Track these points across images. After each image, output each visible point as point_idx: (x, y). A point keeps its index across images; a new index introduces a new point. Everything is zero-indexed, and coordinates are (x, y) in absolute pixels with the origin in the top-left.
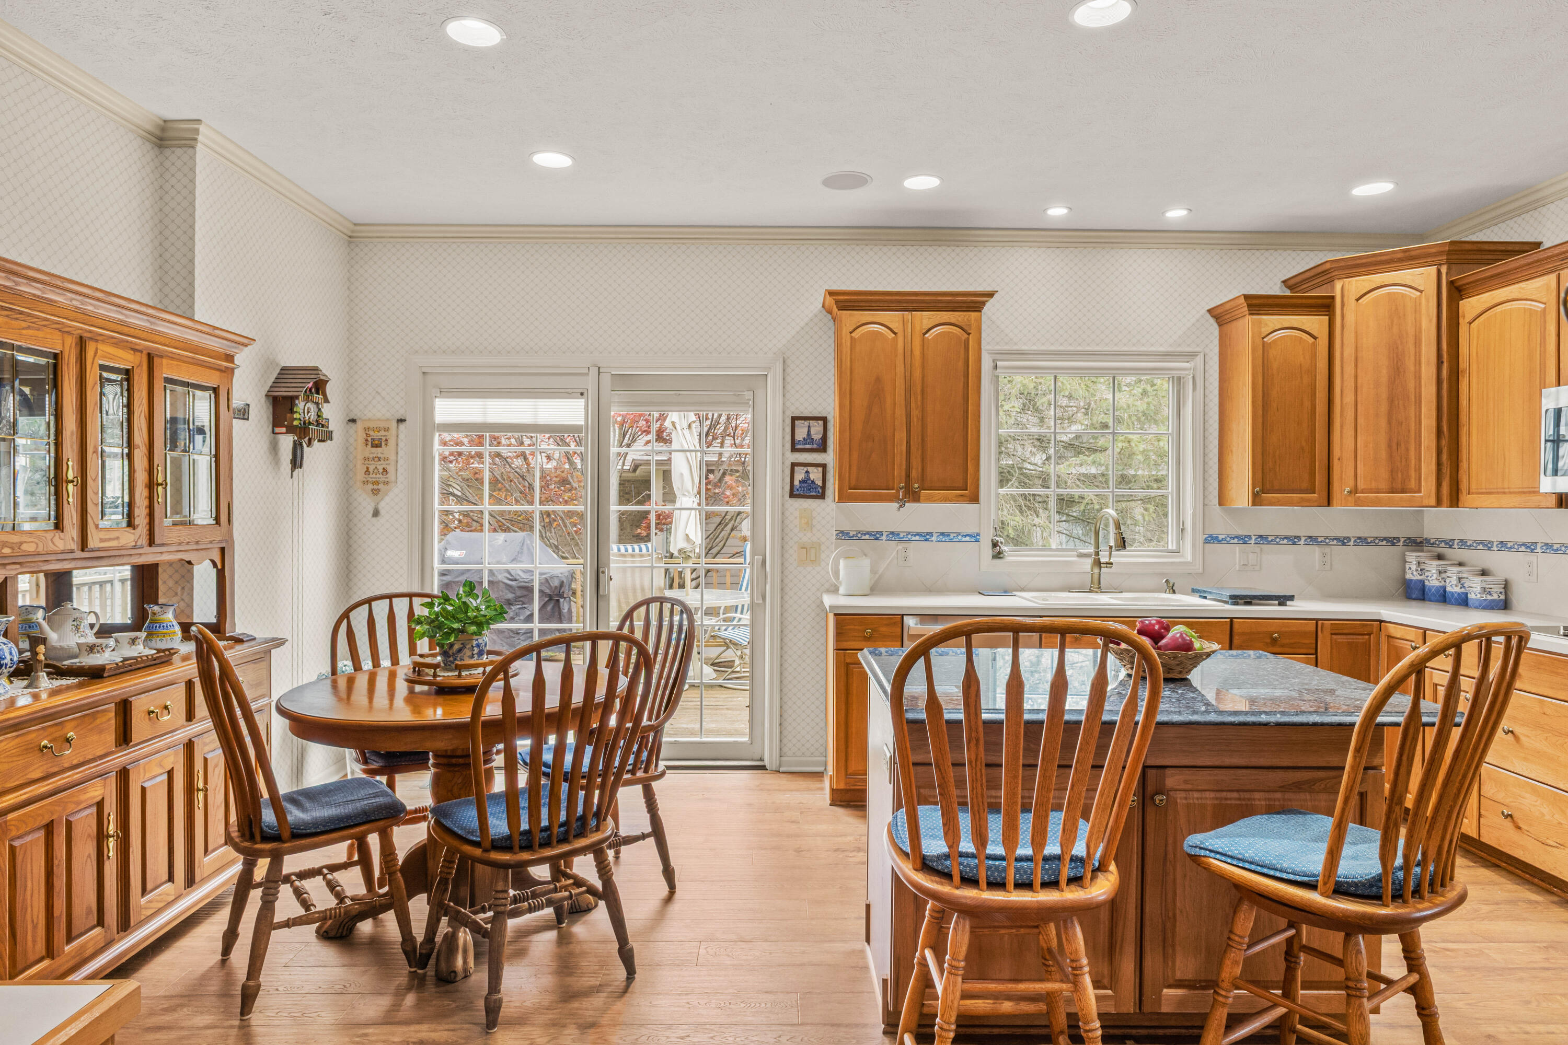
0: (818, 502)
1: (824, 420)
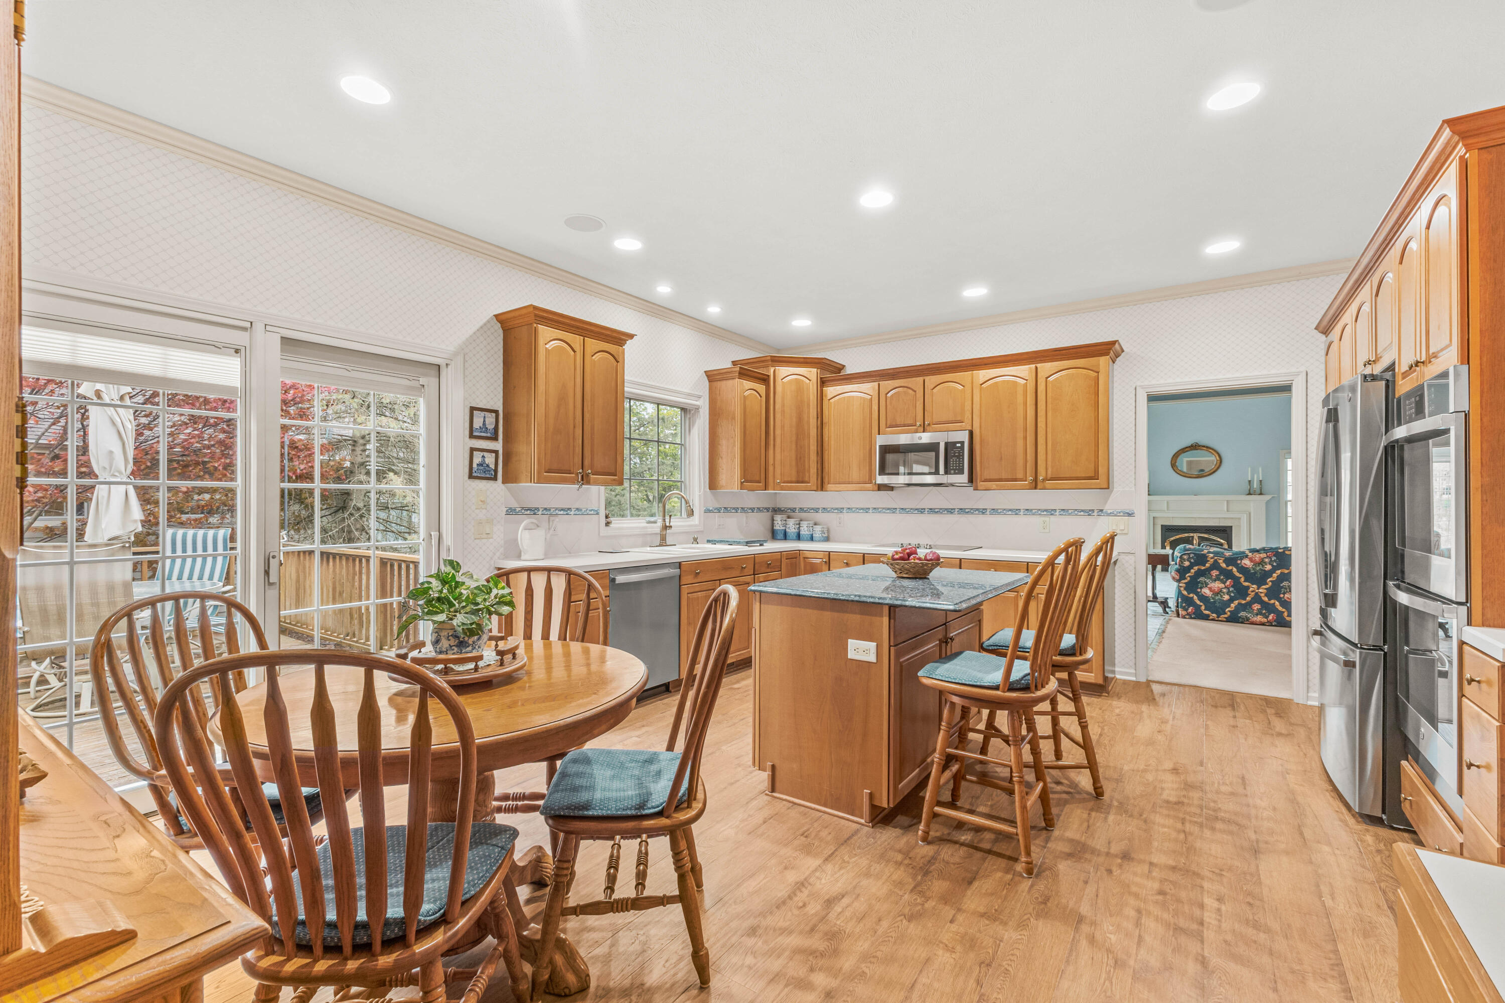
0: (491, 483)
1: (496, 412)
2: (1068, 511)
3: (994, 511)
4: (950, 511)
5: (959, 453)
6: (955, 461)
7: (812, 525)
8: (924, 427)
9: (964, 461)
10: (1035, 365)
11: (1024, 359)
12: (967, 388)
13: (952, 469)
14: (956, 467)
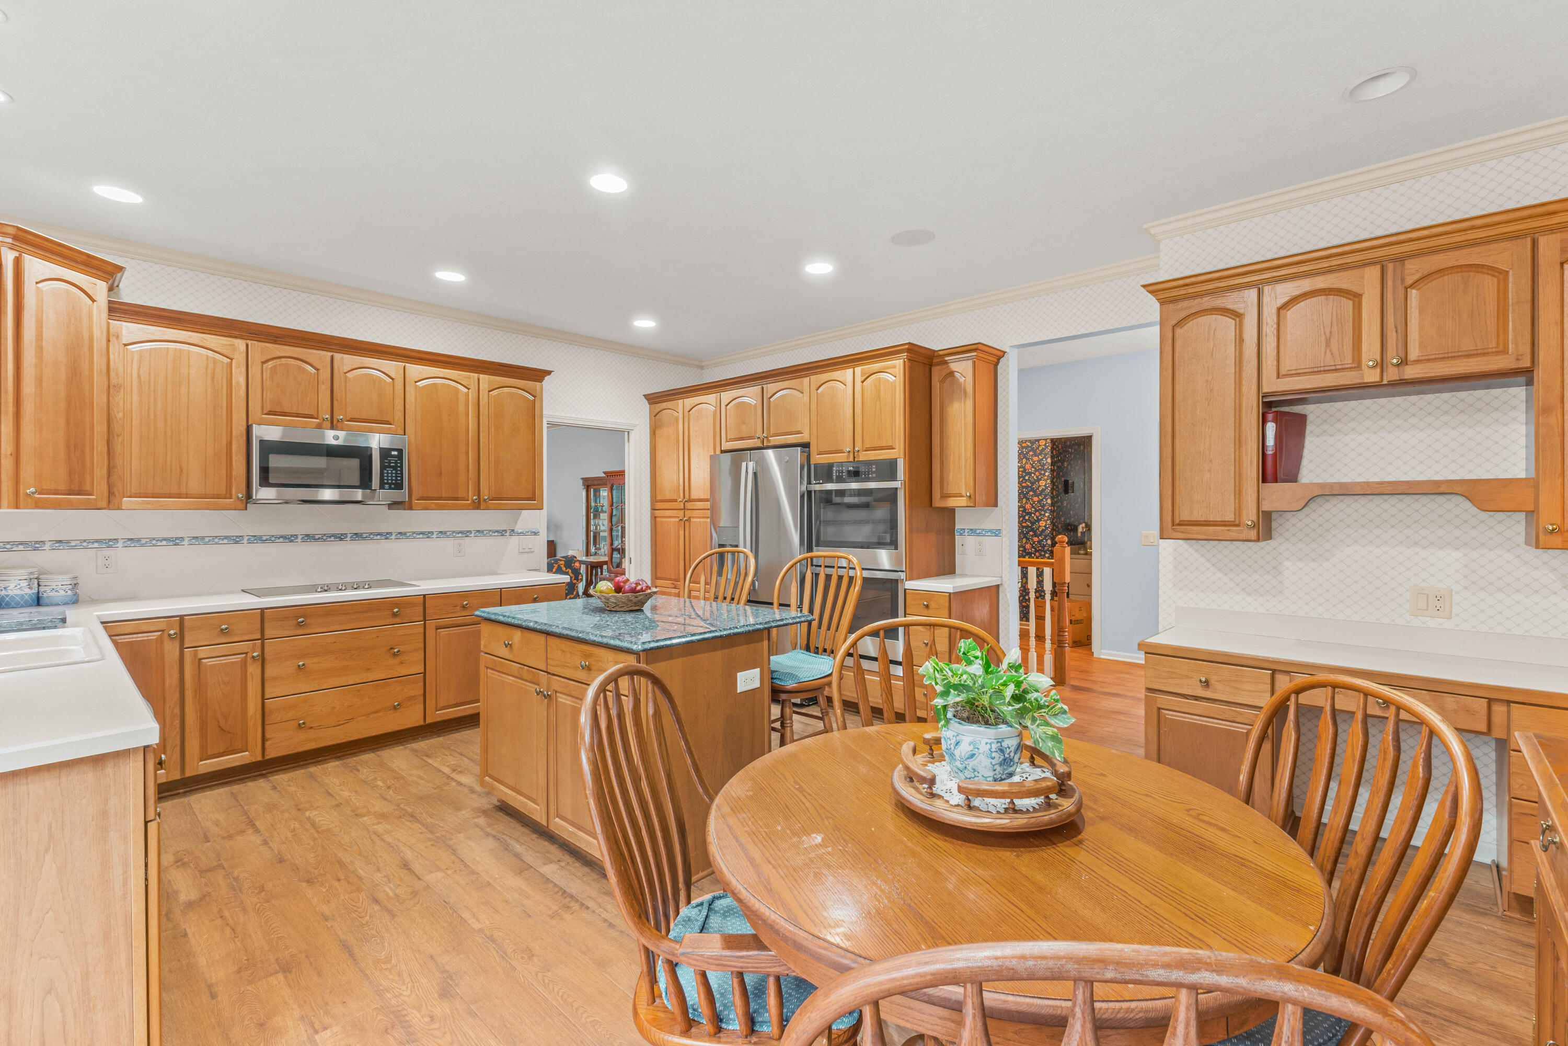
2: (483, 532)
3: (402, 535)
4: (340, 537)
5: (396, 463)
6: (390, 473)
7: (36, 576)
8: (332, 422)
9: (402, 473)
10: (476, 375)
11: (465, 365)
12: (397, 382)
13: (386, 484)
14: (392, 480)
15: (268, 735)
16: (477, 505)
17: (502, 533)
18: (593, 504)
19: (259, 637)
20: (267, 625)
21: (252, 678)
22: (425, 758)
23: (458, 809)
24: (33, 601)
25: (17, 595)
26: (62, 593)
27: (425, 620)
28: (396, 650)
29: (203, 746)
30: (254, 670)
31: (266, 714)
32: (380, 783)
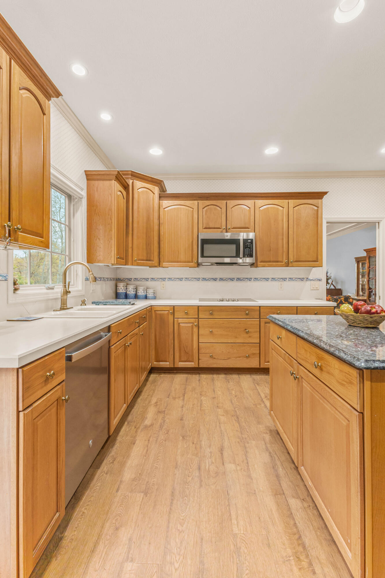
2: (292, 279)
3: (256, 279)
5: (250, 245)
6: (247, 250)
7: (146, 289)
8: (226, 230)
9: (252, 250)
10: (287, 201)
11: (282, 197)
12: (251, 209)
13: (246, 255)
14: (248, 253)
15: (200, 358)
16: (287, 265)
17: (302, 279)
18: (361, 270)
19: (197, 317)
20: (200, 313)
21: (195, 333)
22: (256, 385)
23: (259, 423)
24: (145, 297)
25: (141, 295)
26: (151, 295)
27: (260, 318)
28: (247, 331)
29: (180, 357)
30: (195, 330)
31: (199, 349)
32: (233, 392)
